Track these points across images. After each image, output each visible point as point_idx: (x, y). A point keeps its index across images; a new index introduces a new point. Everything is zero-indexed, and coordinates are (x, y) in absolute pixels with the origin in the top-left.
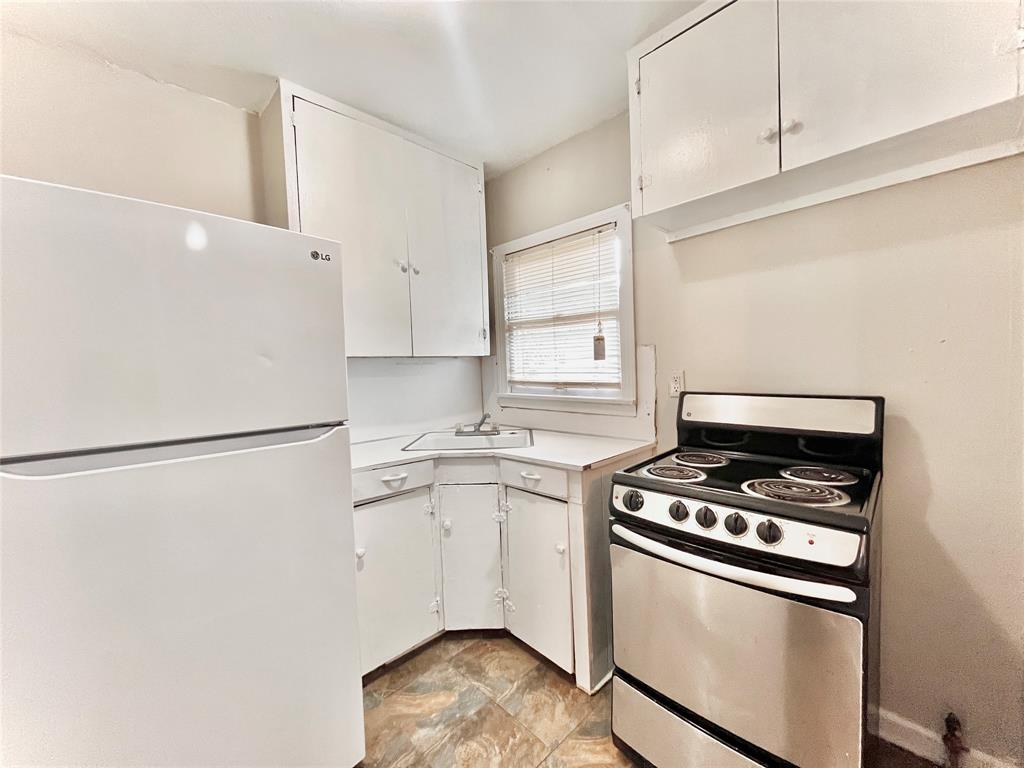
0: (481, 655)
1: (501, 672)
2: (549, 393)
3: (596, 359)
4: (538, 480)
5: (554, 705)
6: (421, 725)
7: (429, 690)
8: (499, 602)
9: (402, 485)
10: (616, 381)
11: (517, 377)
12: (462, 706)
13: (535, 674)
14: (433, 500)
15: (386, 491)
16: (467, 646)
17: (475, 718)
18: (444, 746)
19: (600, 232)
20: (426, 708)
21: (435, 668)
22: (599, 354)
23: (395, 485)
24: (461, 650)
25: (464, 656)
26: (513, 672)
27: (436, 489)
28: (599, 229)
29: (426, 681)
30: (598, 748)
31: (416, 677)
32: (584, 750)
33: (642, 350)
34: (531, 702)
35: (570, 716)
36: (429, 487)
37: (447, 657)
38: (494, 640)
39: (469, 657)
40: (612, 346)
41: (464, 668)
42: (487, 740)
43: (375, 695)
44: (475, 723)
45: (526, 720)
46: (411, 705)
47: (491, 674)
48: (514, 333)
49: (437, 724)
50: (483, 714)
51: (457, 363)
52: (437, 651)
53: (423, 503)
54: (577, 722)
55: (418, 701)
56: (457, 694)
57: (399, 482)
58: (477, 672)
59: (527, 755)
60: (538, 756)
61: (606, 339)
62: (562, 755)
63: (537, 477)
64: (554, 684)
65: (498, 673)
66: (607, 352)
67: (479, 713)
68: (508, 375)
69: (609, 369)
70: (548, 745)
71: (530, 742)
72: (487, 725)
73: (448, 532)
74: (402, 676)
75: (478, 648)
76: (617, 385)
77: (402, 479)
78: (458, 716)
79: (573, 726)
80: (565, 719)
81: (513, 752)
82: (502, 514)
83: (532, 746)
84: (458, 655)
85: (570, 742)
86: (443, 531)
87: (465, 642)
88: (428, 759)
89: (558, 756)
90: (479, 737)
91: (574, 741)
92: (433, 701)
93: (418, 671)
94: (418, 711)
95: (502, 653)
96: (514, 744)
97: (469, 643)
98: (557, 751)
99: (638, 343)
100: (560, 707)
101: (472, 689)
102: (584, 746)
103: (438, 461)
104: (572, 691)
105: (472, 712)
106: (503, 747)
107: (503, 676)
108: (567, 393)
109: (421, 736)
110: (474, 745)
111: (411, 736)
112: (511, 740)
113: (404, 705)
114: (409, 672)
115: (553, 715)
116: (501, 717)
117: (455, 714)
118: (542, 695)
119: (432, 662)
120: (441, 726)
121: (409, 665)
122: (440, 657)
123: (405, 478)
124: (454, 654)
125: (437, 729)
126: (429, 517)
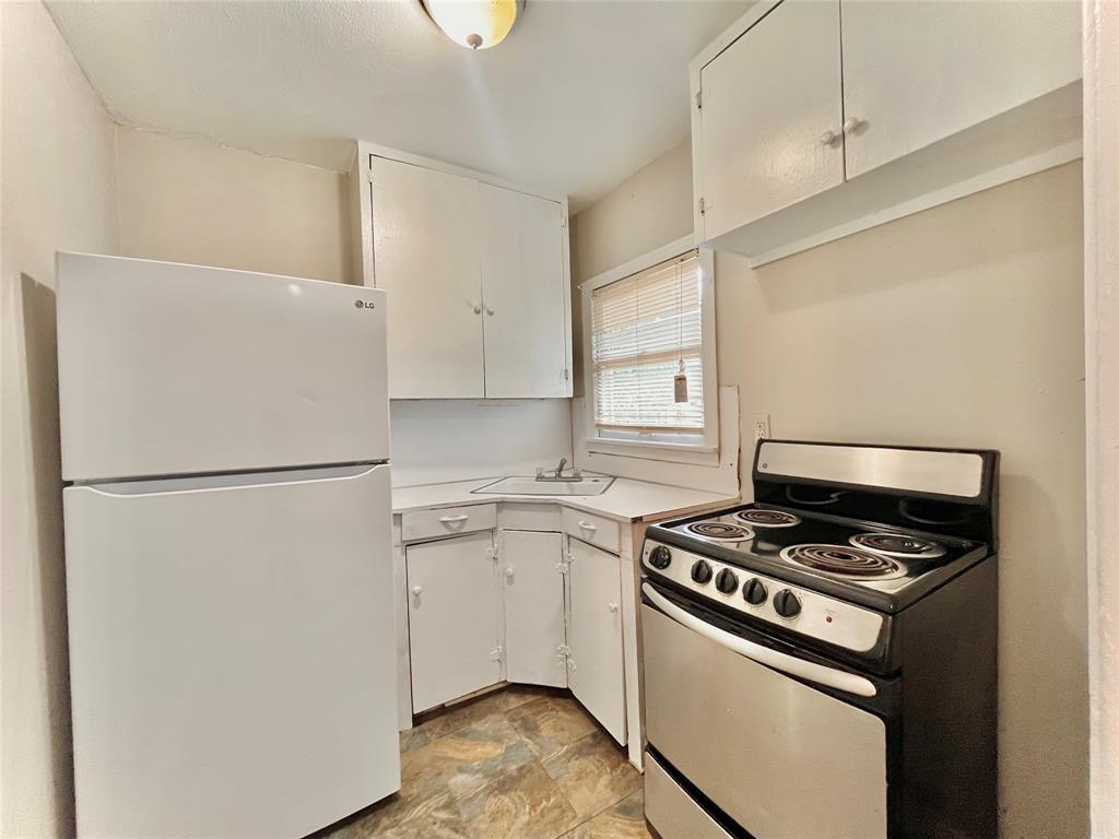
0: (539, 712)
1: (556, 733)
2: (633, 439)
3: (677, 401)
4: (593, 531)
5: (599, 776)
6: (461, 770)
7: (480, 738)
8: (561, 659)
9: (461, 527)
10: (699, 426)
11: (605, 421)
12: (505, 758)
13: (590, 740)
14: (496, 545)
15: (444, 532)
16: (528, 701)
17: (515, 773)
18: (476, 795)
19: (682, 260)
20: (471, 755)
21: (493, 718)
22: (681, 395)
23: (455, 526)
24: (522, 703)
25: (522, 710)
26: (567, 734)
27: (499, 534)
28: (681, 257)
29: (479, 729)
30: (633, 830)
31: (469, 724)
32: (617, 828)
33: (724, 390)
34: (577, 769)
35: (612, 790)
36: (492, 531)
37: (505, 709)
38: (557, 699)
39: (526, 713)
40: (694, 387)
41: (520, 722)
42: (520, 797)
43: (428, 734)
44: (513, 779)
45: (565, 786)
46: (457, 750)
47: (543, 733)
48: (603, 373)
49: (477, 772)
50: (524, 771)
51: (545, 405)
52: (498, 701)
53: (486, 547)
54: (618, 798)
55: (465, 747)
56: (504, 746)
57: (459, 524)
58: (530, 728)
59: (555, 821)
60: (568, 823)
61: (688, 379)
62: (591, 829)
63: (593, 527)
64: (607, 755)
65: (552, 733)
66: (690, 394)
67: (520, 769)
68: (596, 418)
69: (691, 414)
70: (580, 815)
71: (564, 809)
72: (525, 782)
73: (510, 579)
74: (457, 720)
75: (537, 706)
76: (700, 431)
77: (462, 520)
78: (499, 768)
79: (613, 802)
80: (607, 793)
81: (542, 814)
82: (566, 565)
83: (563, 812)
84: (518, 708)
85: (605, 817)
86: (506, 578)
87: (527, 696)
88: (458, 804)
89: (588, 828)
90: (513, 793)
91: (610, 818)
92: (479, 749)
93: (473, 717)
94: (462, 756)
95: (561, 714)
96: (545, 807)
97: (530, 698)
98: (587, 823)
99: (722, 383)
100: (605, 780)
101: (521, 745)
102: (618, 825)
103: (501, 505)
104: (623, 765)
105: (513, 767)
106: (533, 807)
107: (555, 737)
108: (651, 439)
109: (460, 782)
110: (506, 799)
111: (449, 778)
112: (544, 802)
113: (451, 748)
114: (465, 717)
115: (595, 786)
116: (540, 777)
117: (497, 766)
118: (589, 764)
119: (490, 711)
120: (480, 775)
121: (466, 711)
122: (497, 708)
123: (465, 520)
124: (512, 707)
125: (476, 776)
126: (491, 563)
